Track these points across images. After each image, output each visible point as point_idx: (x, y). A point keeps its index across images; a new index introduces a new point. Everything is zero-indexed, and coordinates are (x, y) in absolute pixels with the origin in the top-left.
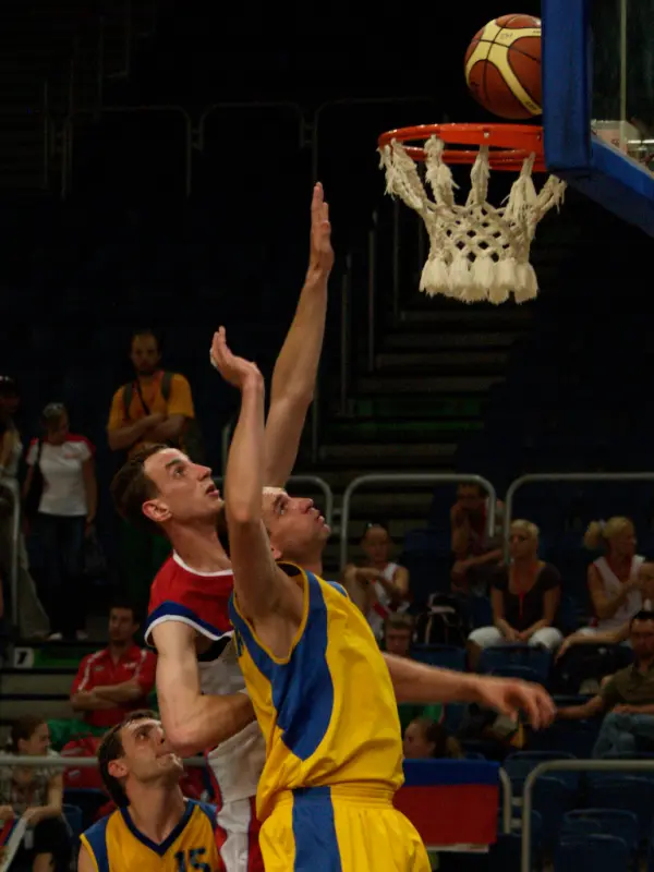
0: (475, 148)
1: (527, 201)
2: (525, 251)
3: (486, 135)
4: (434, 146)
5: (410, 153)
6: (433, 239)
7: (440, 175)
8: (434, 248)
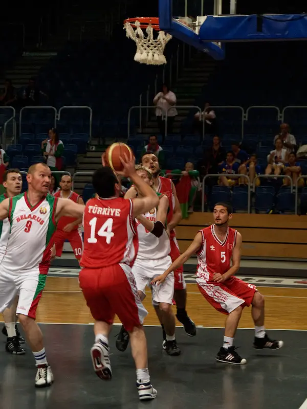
0: (147, 24)
1: (163, 37)
2: (162, 51)
3: (151, 20)
4: (137, 24)
5: (132, 25)
6: (138, 47)
7: (139, 31)
8: (138, 50)
